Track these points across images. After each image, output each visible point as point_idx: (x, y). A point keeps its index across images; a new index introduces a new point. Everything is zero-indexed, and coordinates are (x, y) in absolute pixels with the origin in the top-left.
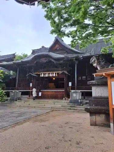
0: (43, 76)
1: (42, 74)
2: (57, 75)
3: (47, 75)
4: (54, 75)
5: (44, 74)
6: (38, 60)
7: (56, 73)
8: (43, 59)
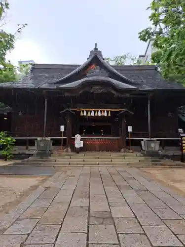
0: (85, 114)
1: (83, 111)
2: (109, 115)
3: (93, 114)
4: (105, 114)
5: (87, 112)
6: (87, 89)
7: (108, 112)
8: (96, 87)
